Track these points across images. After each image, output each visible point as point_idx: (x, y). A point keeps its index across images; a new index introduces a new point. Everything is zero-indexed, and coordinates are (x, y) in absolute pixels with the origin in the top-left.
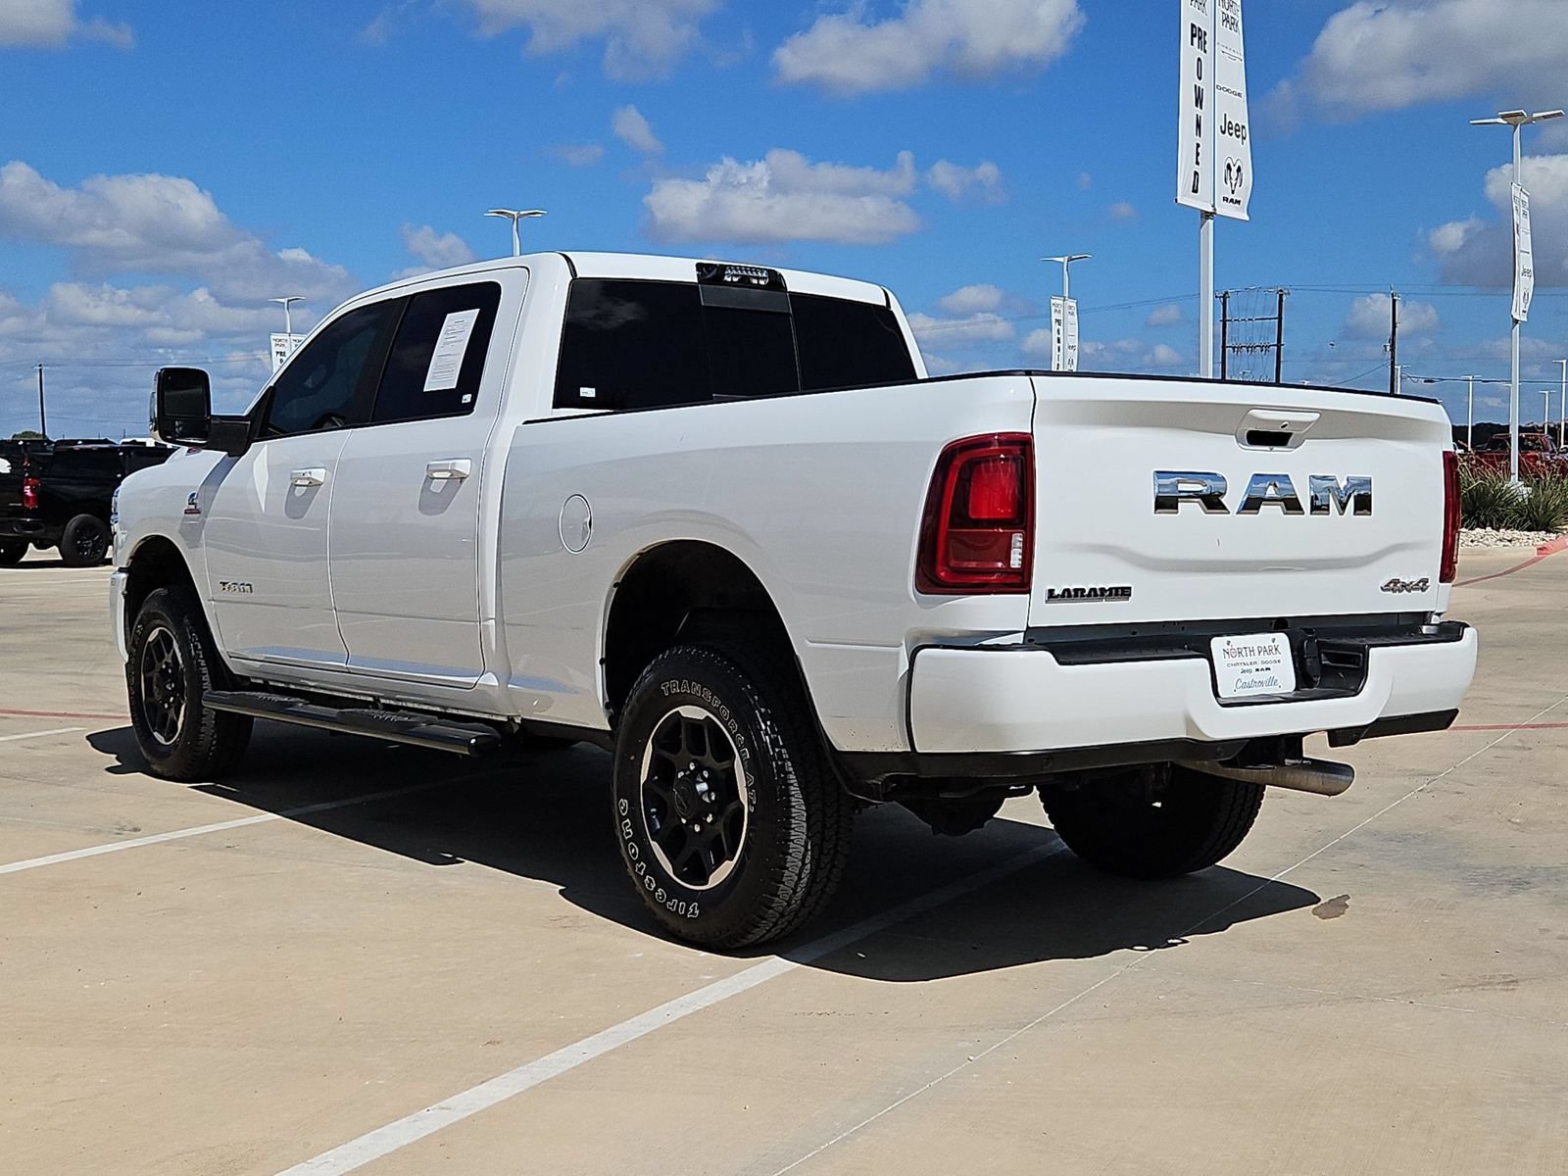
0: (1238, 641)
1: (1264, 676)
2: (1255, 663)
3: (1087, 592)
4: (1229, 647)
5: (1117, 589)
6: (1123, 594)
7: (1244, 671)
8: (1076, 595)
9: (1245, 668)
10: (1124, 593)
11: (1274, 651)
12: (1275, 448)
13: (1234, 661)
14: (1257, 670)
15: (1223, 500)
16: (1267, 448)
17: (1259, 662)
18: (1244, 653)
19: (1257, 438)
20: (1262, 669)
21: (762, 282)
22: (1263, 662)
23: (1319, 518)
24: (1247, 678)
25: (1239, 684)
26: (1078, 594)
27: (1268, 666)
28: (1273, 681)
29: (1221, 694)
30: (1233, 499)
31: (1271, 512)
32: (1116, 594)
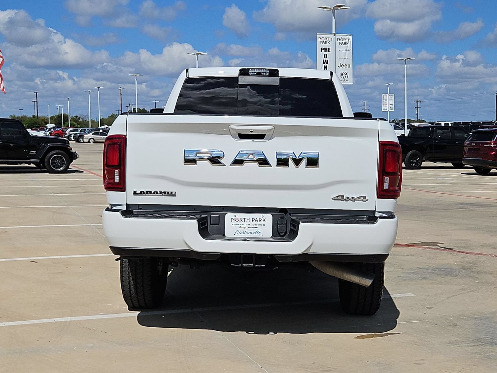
1: (254, 230)
2: (249, 225)
3: (152, 193)
4: (236, 218)
5: (167, 192)
7: (241, 227)
9: (243, 226)
10: (171, 194)
11: (262, 221)
14: (249, 227)
15: (222, 161)
16: (250, 140)
17: (251, 225)
18: (243, 220)
19: (243, 136)
20: (252, 227)
22: (253, 225)
23: (282, 169)
24: (243, 230)
25: (238, 232)
26: (149, 193)
28: (258, 233)
29: (226, 235)
30: (227, 160)
31: (250, 166)
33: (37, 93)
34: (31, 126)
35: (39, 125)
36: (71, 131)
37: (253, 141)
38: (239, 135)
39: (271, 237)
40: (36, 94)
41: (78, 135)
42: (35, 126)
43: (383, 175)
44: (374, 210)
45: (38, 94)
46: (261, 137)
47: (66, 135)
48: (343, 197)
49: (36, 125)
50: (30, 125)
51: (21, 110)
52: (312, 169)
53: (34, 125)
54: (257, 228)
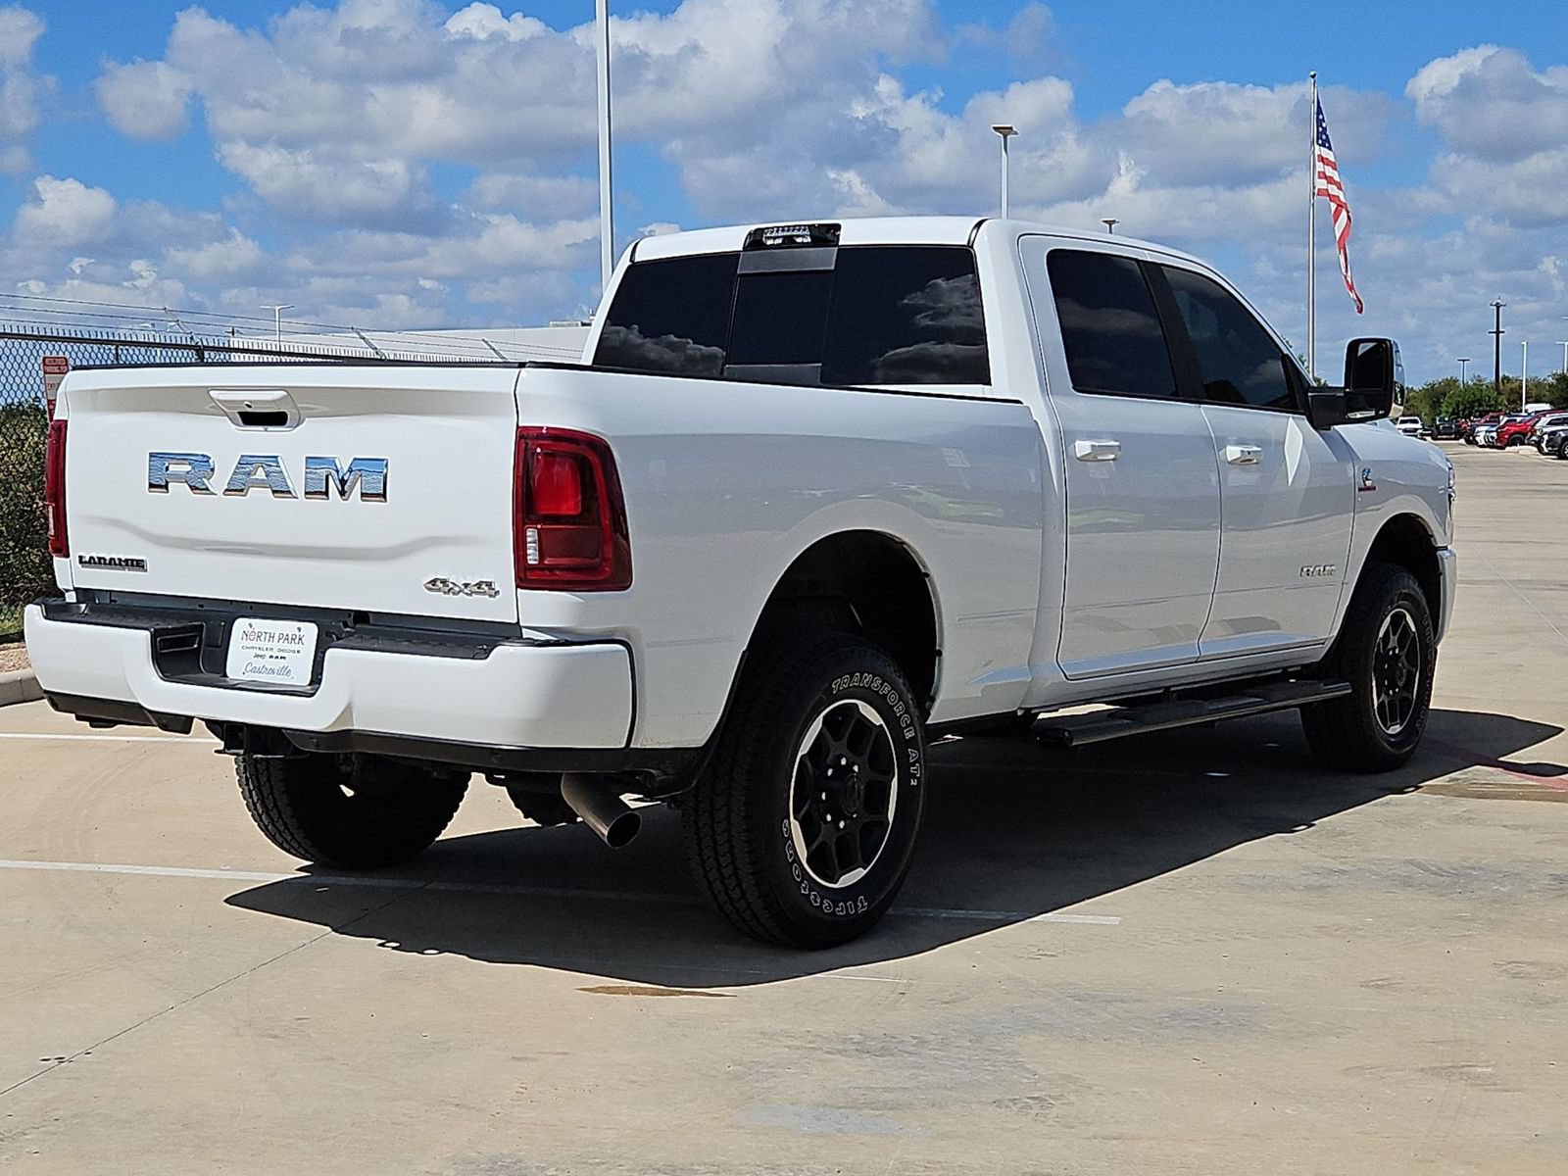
0: (260, 624)
1: (279, 664)
2: (271, 649)
3: (108, 561)
4: (251, 630)
5: (132, 560)
6: (137, 565)
7: (257, 656)
8: (110, 564)
9: (260, 653)
10: (139, 565)
11: (297, 640)
12: (270, 428)
13: (249, 644)
14: (271, 657)
15: (209, 483)
16: (261, 428)
17: (275, 650)
18: (262, 638)
19: (250, 418)
20: (277, 657)
21: (805, 241)
22: (280, 650)
23: (317, 502)
24: (258, 663)
25: (249, 668)
26: (112, 563)
27: (283, 655)
28: (286, 671)
29: (228, 674)
30: (219, 481)
31: (259, 495)
32: (132, 565)
33: (1498, 306)
34: (1464, 410)
35: (1491, 406)
36: (1550, 423)
37: (266, 430)
38: (242, 414)
39: (309, 685)
40: (1495, 308)
41: (1563, 435)
42: (1476, 411)
43: (524, 524)
44: (515, 621)
45: (1501, 308)
46: (277, 419)
47: (1534, 438)
48: (444, 582)
49: (1480, 405)
50: (1461, 407)
51: (1464, 361)
52: (374, 505)
53: (1473, 408)
54: (284, 658)
